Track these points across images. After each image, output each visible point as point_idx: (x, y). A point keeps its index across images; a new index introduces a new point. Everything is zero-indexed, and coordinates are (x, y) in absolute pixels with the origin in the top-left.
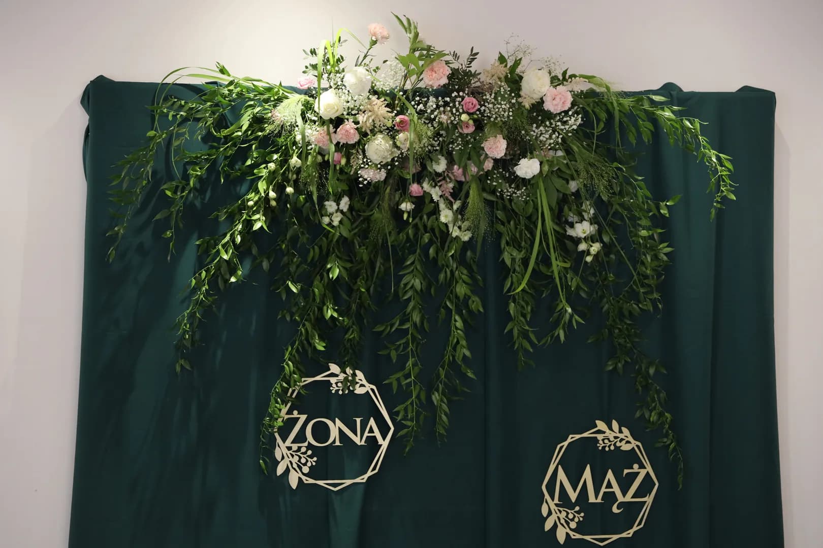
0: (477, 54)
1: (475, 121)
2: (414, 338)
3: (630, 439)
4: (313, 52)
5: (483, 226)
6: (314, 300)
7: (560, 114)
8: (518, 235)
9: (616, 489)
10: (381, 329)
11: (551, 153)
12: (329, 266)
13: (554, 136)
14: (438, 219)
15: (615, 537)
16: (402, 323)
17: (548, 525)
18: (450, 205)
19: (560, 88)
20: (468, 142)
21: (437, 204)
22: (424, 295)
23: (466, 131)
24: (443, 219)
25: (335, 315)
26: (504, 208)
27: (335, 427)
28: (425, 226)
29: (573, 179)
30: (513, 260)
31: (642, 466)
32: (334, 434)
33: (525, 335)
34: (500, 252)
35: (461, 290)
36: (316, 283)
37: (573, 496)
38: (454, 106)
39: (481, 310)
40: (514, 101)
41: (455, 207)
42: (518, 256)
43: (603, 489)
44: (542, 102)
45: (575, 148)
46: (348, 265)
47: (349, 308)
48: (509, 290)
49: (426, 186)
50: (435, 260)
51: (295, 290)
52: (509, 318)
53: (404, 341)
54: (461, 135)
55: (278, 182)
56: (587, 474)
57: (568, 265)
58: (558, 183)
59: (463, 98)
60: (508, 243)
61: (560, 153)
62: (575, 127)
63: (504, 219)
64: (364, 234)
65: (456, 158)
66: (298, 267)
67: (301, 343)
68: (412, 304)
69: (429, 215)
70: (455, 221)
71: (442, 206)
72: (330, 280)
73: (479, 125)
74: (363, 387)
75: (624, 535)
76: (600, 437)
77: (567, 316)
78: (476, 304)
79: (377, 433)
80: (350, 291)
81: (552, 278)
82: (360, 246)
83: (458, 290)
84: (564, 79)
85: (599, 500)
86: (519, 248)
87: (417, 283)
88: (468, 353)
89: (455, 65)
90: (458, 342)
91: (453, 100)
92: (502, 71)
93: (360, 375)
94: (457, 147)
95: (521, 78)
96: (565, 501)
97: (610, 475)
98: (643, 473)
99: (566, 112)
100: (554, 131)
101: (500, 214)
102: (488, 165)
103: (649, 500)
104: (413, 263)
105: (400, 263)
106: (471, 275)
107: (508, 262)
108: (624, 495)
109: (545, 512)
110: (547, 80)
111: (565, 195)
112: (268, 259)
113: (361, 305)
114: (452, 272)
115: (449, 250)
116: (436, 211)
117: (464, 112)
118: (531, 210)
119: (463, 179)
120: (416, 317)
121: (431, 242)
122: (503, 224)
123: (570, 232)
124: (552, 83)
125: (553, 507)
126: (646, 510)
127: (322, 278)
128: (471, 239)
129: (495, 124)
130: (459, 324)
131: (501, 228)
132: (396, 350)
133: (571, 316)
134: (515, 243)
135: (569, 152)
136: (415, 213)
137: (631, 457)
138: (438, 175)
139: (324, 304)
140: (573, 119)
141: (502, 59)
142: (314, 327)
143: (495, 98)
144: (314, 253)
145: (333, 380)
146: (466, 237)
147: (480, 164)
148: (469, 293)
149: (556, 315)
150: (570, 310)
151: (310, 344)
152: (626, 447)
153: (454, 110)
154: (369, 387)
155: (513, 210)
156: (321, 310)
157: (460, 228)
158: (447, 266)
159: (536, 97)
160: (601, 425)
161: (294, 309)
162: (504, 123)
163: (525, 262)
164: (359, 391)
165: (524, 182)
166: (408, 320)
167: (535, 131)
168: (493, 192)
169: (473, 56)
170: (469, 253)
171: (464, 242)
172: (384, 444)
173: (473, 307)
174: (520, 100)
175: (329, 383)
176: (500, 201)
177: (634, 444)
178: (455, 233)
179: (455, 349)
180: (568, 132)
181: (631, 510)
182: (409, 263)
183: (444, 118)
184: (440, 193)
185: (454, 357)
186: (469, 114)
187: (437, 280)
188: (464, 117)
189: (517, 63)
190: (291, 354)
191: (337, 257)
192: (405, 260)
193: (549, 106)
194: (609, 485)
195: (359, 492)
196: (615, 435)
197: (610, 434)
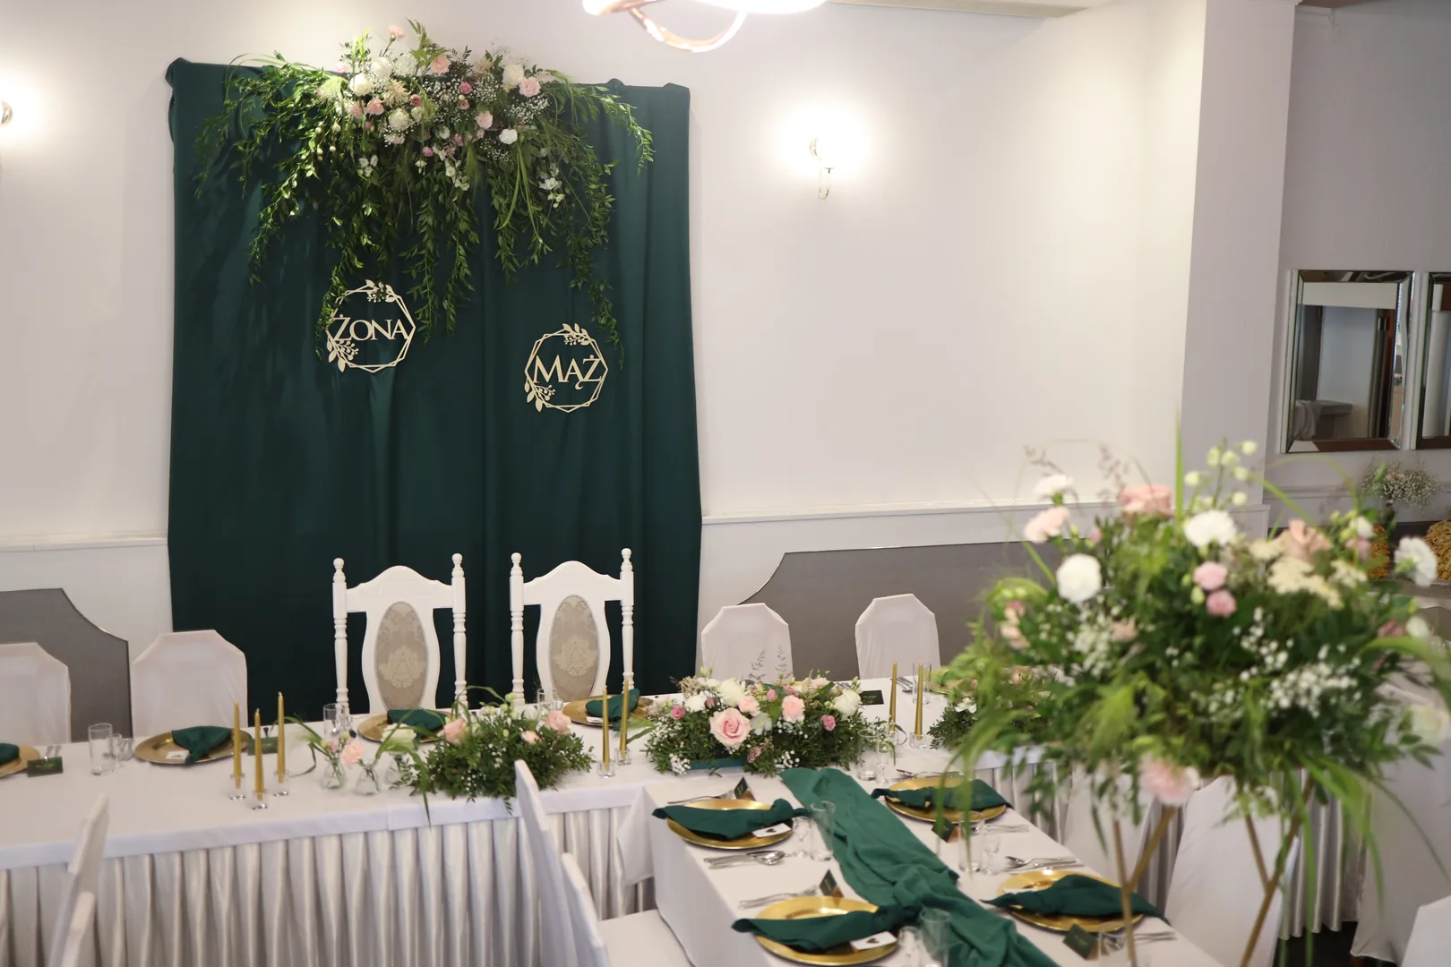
0: (470, 51)
1: (468, 99)
2: (429, 261)
3: (588, 337)
4: (347, 45)
5: (477, 178)
6: (353, 232)
7: (531, 98)
8: (503, 187)
9: (578, 372)
10: (405, 255)
11: (527, 127)
12: (364, 206)
13: (528, 114)
14: (444, 174)
15: (577, 407)
16: (420, 250)
17: (529, 399)
18: (453, 164)
19: (531, 78)
20: (465, 117)
21: (443, 162)
22: (435, 230)
23: (463, 108)
24: (448, 174)
25: (370, 242)
26: (493, 167)
27: (372, 327)
28: (435, 180)
29: (543, 147)
30: (500, 205)
31: (596, 357)
32: (371, 332)
33: (509, 259)
34: (492, 199)
35: (463, 226)
36: (354, 218)
37: (547, 377)
38: (454, 89)
39: (478, 242)
40: (497, 86)
41: (457, 165)
42: (504, 202)
43: (569, 373)
44: (518, 88)
45: (544, 124)
46: (378, 206)
47: (380, 239)
48: (498, 227)
49: (435, 149)
50: (443, 206)
51: (339, 224)
52: (499, 247)
53: (421, 263)
54: (460, 111)
55: (324, 141)
56: (557, 362)
57: (540, 209)
58: (533, 149)
59: (460, 83)
60: (496, 193)
61: (533, 127)
62: (542, 108)
63: (493, 176)
64: (389, 184)
65: (456, 128)
66: (340, 206)
67: (345, 264)
68: (426, 238)
69: (438, 171)
70: (457, 175)
71: (447, 164)
72: (365, 216)
73: (473, 104)
74: (392, 297)
75: (584, 405)
76: (566, 336)
77: (540, 246)
78: (474, 237)
79: (403, 331)
80: (380, 226)
81: (528, 217)
82: (386, 193)
83: (460, 226)
84: (534, 72)
85: (566, 381)
86: (505, 197)
87: (430, 220)
88: (468, 272)
89: (454, 59)
90: (461, 265)
91: (453, 84)
92: (488, 64)
93: (389, 288)
94: (457, 120)
95: (503, 70)
96: (541, 381)
97: (573, 363)
98: (597, 361)
99: (536, 97)
100: (528, 110)
101: (490, 171)
102: (480, 134)
103: (601, 380)
104: (426, 206)
105: (417, 207)
106: (470, 215)
107: (497, 207)
108: (584, 377)
109: (527, 389)
110: (522, 72)
111: (537, 158)
112: (318, 201)
113: (388, 237)
114: (456, 214)
115: (453, 197)
116: (443, 168)
117: (461, 94)
118: (512, 168)
119: (462, 145)
120: (430, 245)
121: (440, 192)
122: (492, 178)
123: (542, 186)
124: (525, 75)
125: (533, 386)
126: (599, 387)
127: (358, 215)
128: (469, 189)
129: (484, 103)
130: (462, 252)
131: (491, 181)
132: (417, 269)
133: (543, 246)
134: (501, 193)
135: (539, 127)
136: (428, 168)
137: (588, 350)
138: (443, 141)
139: (361, 234)
140: (541, 102)
141: (488, 56)
142: (354, 252)
143: (484, 84)
144: (352, 197)
145: (369, 292)
146: (465, 187)
147: (474, 134)
148: (468, 228)
149: (531, 245)
150: (541, 241)
151: (351, 264)
152: (584, 343)
153: (454, 92)
154: (396, 297)
155: (500, 169)
156: (359, 240)
157: (461, 181)
158: (452, 209)
159: (513, 85)
160: (567, 327)
161: (338, 240)
162: (491, 103)
163: (508, 206)
164: (389, 300)
165: (506, 147)
166: (424, 248)
167: (514, 109)
168: (485, 155)
169: (468, 53)
170: (468, 201)
171: (465, 191)
172: (409, 339)
173: (472, 239)
174: (502, 86)
175: (366, 295)
176: (490, 162)
177: (591, 340)
178: (457, 184)
179: (459, 269)
180: (537, 111)
181: (589, 388)
182: (424, 206)
183: (446, 97)
184: (445, 154)
185: (458, 276)
186: (465, 95)
187: (445, 220)
188: (461, 97)
189: (499, 59)
190: (337, 271)
191: (369, 199)
192: (422, 204)
193: (523, 91)
194: (573, 370)
195: (392, 372)
196: (575, 334)
197: (572, 333)
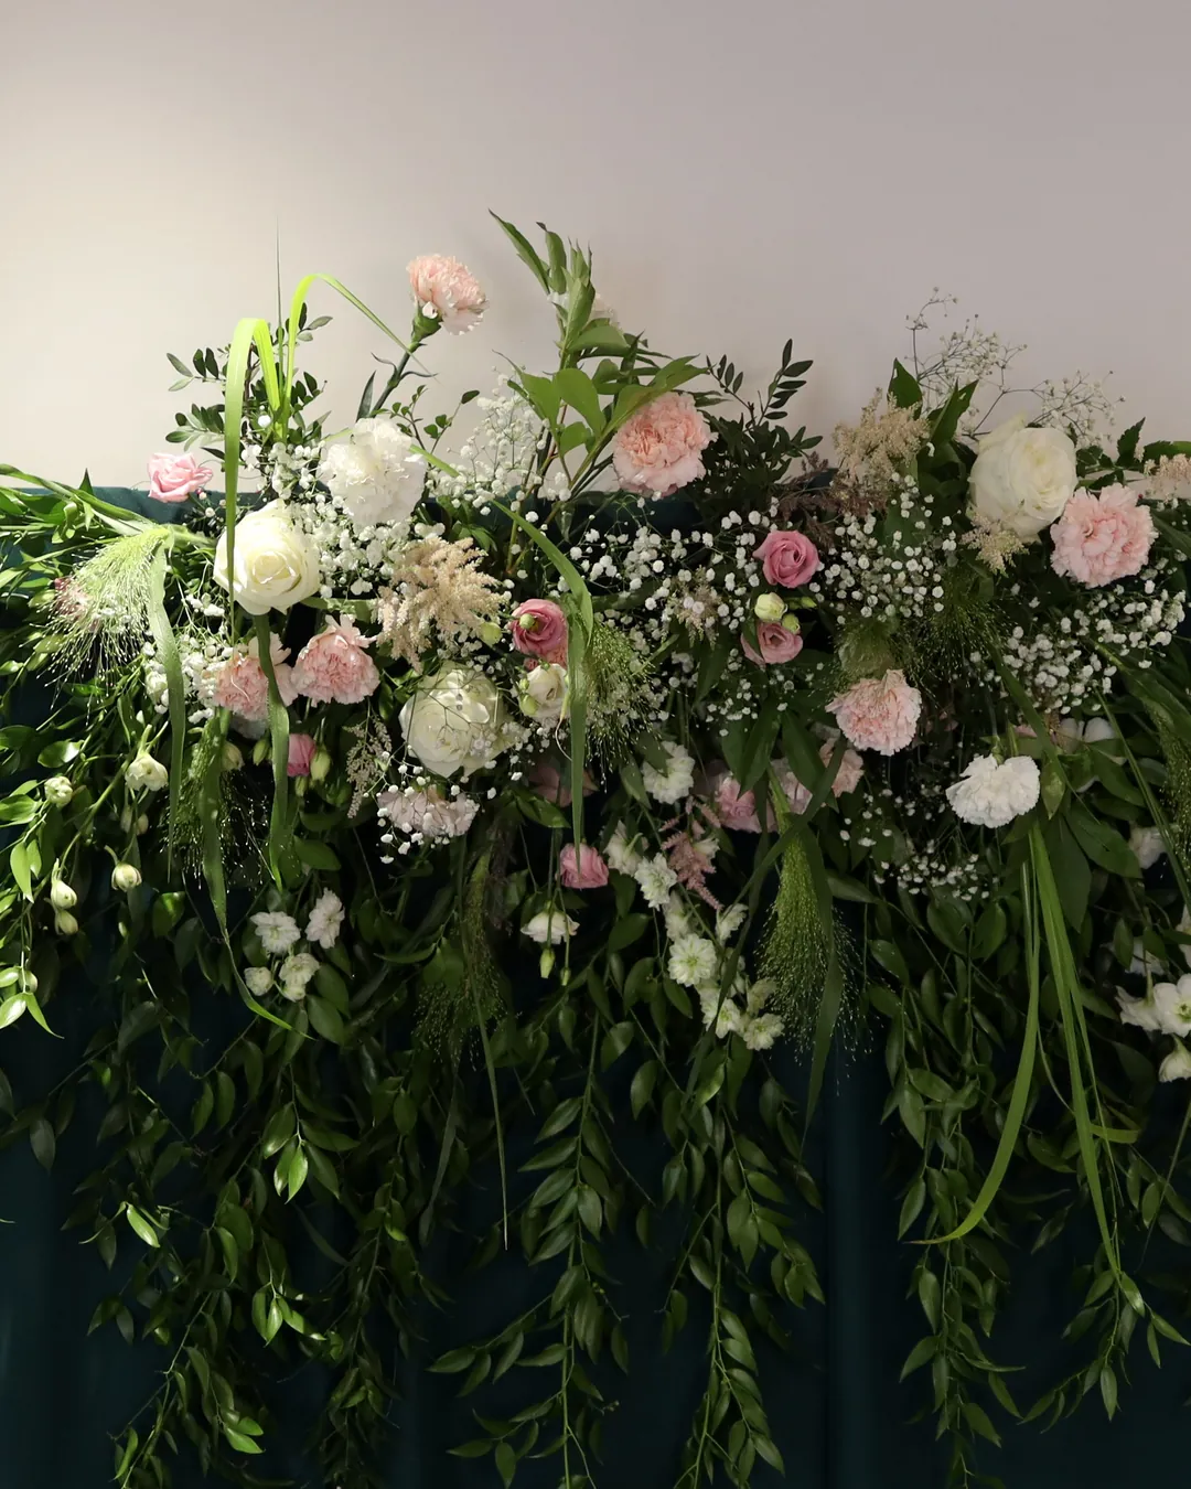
0: (804, 366)
1: (802, 615)
2: (577, 1399)
4: (206, 364)
6: (219, 1266)
7: (1109, 588)
8: (947, 1027)
10: (462, 1365)
11: (1070, 729)
12: (271, 1149)
13: (1088, 671)
14: (660, 970)
16: (532, 1349)
18: (705, 921)
19: (1115, 495)
20: (773, 696)
21: (660, 917)
22: (613, 1243)
23: (771, 655)
24: (680, 972)
25: (297, 1323)
26: (900, 931)
28: (614, 998)
29: (1146, 821)
30: (934, 1118)
33: (974, 1388)
34: (882, 1086)
35: (747, 1225)
36: (227, 1205)
38: (729, 564)
39: (816, 1294)
40: (949, 545)
41: (724, 928)
42: (953, 1103)
44: (1045, 543)
45: (1161, 714)
46: (343, 1144)
47: (345, 1297)
48: (918, 1229)
49: (619, 852)
50: (652, 1114)
51: (150, 1238)
52: (914, 1325)
53: (542, 1410)
54: (748, 668)
55: (84, 843)
57: (1128, 1137)
58: (1096, 836)
59: (761, 534)
60: (912, 1057)
61: (1101, 731)
63: (900, 971)
64: (397, 1029)
65: (731, 754)
66: (159, 1148)
67: (174, 1421)
68: (568, 1281)
69: (629, 958)
70: (723, 983)
71: (676, 923)
72: (277, 1200)
73: (819, 634)
77: (1127, 1323)
78: (797, 1275)
80: (347, 1234)
81: (1071, 1182)
82: (383, 1073)
83: (733, 1225)
84: (1127, 459)
86: (954, 1075)
87: (591, 1208)
88: (770, 1454)
89: (730, 411)
90: (734, 1412)
91: (727, 544)
92: (907, 429)
94: (734, 713)
99: (1132, 584)
100: (1087, 652)
101: (884, 951)
102: (849, 777)
104: (570, 1131)
105: (525, 1130)
106: (782, 1176)
107: (915, 1126)
110: (1068, 464)
111: (1116, 881)
112: (53, 1122)
113: (386, 1285)
114: (711, 1161)
115: (701, 1084)
116: (653, 942)
117: (765, 588)
118: (998, 936)
119: (752, 825)
120: (583, 1326)
121: (636, 1055)
122: (896, 985)
123: (1135, 1014)
127: (246, 1185)
128: (778, 1040)
129: (874, 629)
130: (738, 1347)
131: (888, 1001)
132: (517, 1442)
133: (1142, 1322)
134: (939, 1056)
135: (1132, 723)
136: (576, 952)
138: (662, 810)
139: (256, 1285)
141: (905, 389)
142: (219, 1365)
143: (878, 532)
144: (216, 1099)
146: (763, 1036)
147: (818, 777)
148: (773, 1236)
149: (1086, 1314)
150: (1138, 1303)
151: (206, 1426)
153: (729, 579)
155: (931, 938)
156: (242, 1301)
157: (740, 1001)
158: (695, 1139)
159: (1028, 527)
161: (149, 1298)
163: (980, 1134)
165: (977, 837)
166: (555, 1336)
167: (1018, 650)
168: (859, 871)
169: (793, 373)
170: (771, 1090)
171: (758, 1055)
173: (788, 1284)
174: (967, 538)
176: (883, 904)
178: (723, 1019)
179: (722, 1434)
180: (1138, 654)
182: (556, 1128)
183: (693, 609)
184: (670, 879)
185: (719, 1463)
186: (783, 592)
187: (657, 1188)
188: (767, 606)
189: (960, 399)
190: (137, 1459)
191: (303, 1113)
192: (545, 1116)
193: (1071, 560)
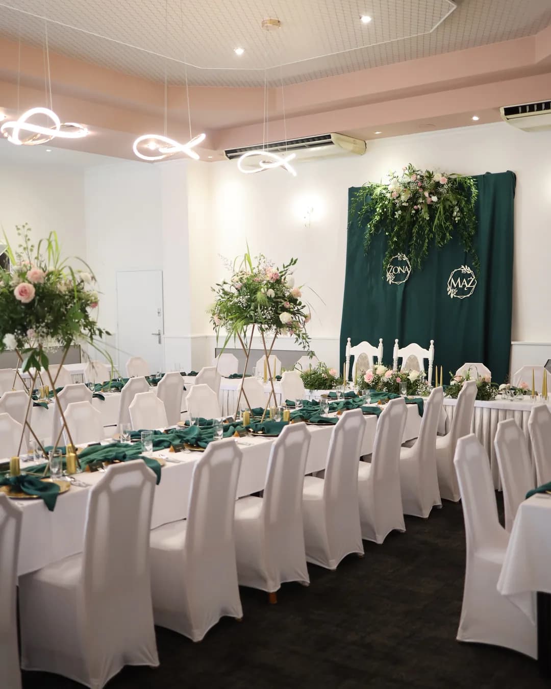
2: (414, 245)
7: (445, 184)
9: (466, 284)
12: (395, 228)
15: (465, 296)
17: (449, 294)
22: (419, 234)
23: (420, 191)
25: (396, 240)
27: (399, 268)
28: (418, 217)
31: (473, 278)
32: (399, 271)
37: (455, 286)
43: (463, 284)
44: (439, 181)
46: (399, 227)
49: (419, 206)
51: (387, 234)
55: (382, 208)
56: (459, 280)
62: (450, 187)
64: (403, 220)
68: (414, 237)
72: (395, 231)
73: (424, 189)
74: (405, 258)
75: (467, 296)
76: (462, 270)
79: (408, 270)
84: (444, 175)
85: (462, 287)
90: (425, 246)
92: (427, 175)
93: (404, 255)
95: (432, 175)
96: (453, 287)
97: (465, 280)
103: (474, 286)
108: (468, 285)
109: (448, 290)
115: (424, 222)
121: (421, 221)
124: (442, 177)
125: (450, 289)
126: (474, 288)
130: (427, 241)
136: (416, 213)
137: (470, 275)
139: (394, 237)
140: (448, 185)
143: (425, 182)
145: (399, 257)
146: (428, 218)
148: (429, 232)
152: (469, 273)
153: (416, 186)
154: (406, 258)
160: (463, 267)
162: (429, 188)
164: (404, 259)
166: (414, 241)
172: (409, 272)
173: (431, 236)
174: (432, 182)
175: (398, 258)
177: (471, 271)
178: (425, 217)
180: (448, 189)
181: (470, 289)
183: (413, 188)
185: (424, 249)
192: (415, 225)
193: (441, 183)
194: (464, 283)
195: (403, 285)
196: (466, 269)
197: (465, 269)
